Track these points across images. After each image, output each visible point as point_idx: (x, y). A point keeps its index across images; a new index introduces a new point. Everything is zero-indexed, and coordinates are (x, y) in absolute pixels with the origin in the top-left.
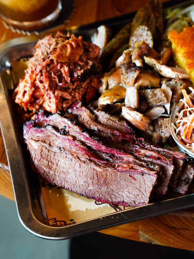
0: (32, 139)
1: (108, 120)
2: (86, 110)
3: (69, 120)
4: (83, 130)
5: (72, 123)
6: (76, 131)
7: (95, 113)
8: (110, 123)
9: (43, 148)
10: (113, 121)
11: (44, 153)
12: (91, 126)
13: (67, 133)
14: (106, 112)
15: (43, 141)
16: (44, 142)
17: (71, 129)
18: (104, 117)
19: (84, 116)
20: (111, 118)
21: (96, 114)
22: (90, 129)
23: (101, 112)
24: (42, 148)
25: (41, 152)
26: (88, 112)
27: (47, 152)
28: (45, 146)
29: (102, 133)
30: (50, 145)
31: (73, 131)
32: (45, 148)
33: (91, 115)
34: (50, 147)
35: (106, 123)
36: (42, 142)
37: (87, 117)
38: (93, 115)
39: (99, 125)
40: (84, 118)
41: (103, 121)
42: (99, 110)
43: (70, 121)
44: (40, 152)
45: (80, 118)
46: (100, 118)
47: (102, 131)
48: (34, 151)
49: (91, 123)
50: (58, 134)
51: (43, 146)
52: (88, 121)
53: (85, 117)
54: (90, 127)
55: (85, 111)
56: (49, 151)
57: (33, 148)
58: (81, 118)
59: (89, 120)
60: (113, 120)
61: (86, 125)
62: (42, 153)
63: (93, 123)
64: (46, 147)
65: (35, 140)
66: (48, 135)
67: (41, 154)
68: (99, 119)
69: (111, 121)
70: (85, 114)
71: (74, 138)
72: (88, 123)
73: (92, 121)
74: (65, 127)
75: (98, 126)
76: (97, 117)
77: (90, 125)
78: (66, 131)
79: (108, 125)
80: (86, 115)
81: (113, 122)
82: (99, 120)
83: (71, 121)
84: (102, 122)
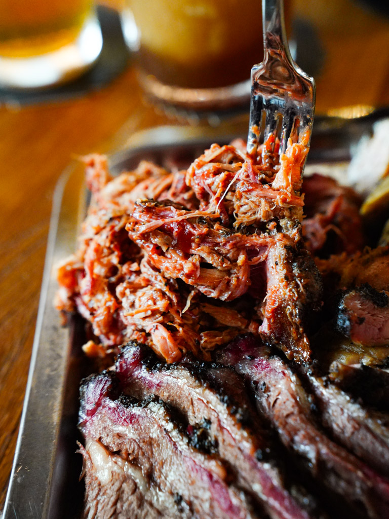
0: (100, 440)
1: (357, 426)
2: (288, 372)
3: (222, 401)
4: (264, 453)
5: (232, 414)
6: (240, 449)
7: (317, 388)
8: (365, 441)
9: (124, 485)
10: (375, 436)
11: (124, 508)
12: (297, 438)
13: (212, 445)
14: (354, 399)
15: (131, 458)
16: (135, 463)
17: (225, 437)
18: (346, 411)
19: (277, 393)
20: (370, 423)
21: (318, 392)
22: (292, 448)
23: (336, 391)
24: (121, 486)
25: (115, 504)
26: (291, 381)
27: (135, 505)
28: (133, 481)
29: (333, 479)
30: (150, 477)
31: (230, 445)
32: (132, 486)
33: (302, 395)
34: (149, 484)
35: (349, 438)
36: (127, 460)
37: (288, 400)
38: (308, 397)
39: (322, 441)
40: (278, 402)
41: (341, 426)
42: (333, 382)
43: (226, 405)
44: (113, 499)
45: (266, 395)
46: (330, 411)
47: (333, 471)
48: (96, 491)
49: (298, 427)
50: (182, 444)
51: (126, 478)
52: (288, 416)
53: (279, 397)
54: (292, 440)
55: (284, 374)
56: (141, 501)
57: (97, 479)
58: (269, 396)
59: (292, 413)
60: (378, 432)
61: (281, 431)
62: (119, 505)
63: (305, 430)
64: (135, 484)
65: (107, 448)
66: (151, 439)
67: (115, 511)
68: (328, 413)
69: (369, 436)
70: (283, 387)
71: (231, 476)
72: (286, 423)
73: (302, 420)
74: (209, 422)
75: (320, 445)
76: (320, 405)
77: (292, 433)
78: (210, 438)
79: (357, 447)
80: (286, 391)
81: (374, 440)
82: (326, 416)
83: (228, 407)
84: (335, 426)
